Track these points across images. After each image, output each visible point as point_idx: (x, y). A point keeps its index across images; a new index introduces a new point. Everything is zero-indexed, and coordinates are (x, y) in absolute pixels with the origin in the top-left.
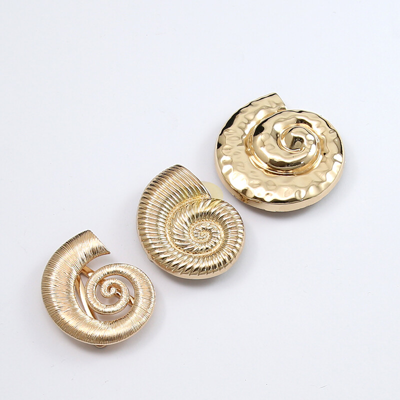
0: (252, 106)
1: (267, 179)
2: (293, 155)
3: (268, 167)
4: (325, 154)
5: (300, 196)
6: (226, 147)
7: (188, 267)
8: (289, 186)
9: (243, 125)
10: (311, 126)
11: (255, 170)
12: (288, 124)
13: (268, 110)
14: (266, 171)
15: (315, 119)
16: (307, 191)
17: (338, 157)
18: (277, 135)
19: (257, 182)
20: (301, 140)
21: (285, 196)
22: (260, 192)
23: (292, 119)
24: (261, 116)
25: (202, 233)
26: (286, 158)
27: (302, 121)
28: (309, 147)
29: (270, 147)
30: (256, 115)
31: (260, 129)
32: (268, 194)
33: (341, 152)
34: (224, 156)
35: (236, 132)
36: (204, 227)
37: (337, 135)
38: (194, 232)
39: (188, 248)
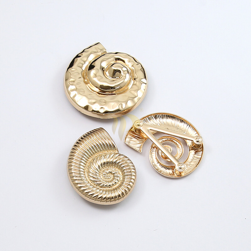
0: (85, 52)
1: (100, 98)
2: (115, 82)
3: (99, 91)
4: (135, 79)
5: (122, 108)
6: (72, 80)
7: (99, 197)
8: (114, 101)
9: (81, 65)
10: (124, 61)
11: (91, 93)
12: (109, 62)
13: (96, 54)
14: (98, 93)
15: (126, 57)
16: (126, 104)
17: (144, 80)
18: (103, 70)
19: (94, 101)
20: (119, 71)
21: (113, 108)
22: (96, 107)
23: (112, 58)
24: (92, 58)
25: (108, 175)
26: (110, 84)
27: (119, 59)
28: (125, 76)
29: (99, 78)
30: (88, 58)
31: (91, 67)
32: (102, 108)
33: (145, 77)
34: (71, 86)
35: (76, 70)
36: (110, 171)
37: (142, 66)
38: (103, 173)
39: (97, 183)
